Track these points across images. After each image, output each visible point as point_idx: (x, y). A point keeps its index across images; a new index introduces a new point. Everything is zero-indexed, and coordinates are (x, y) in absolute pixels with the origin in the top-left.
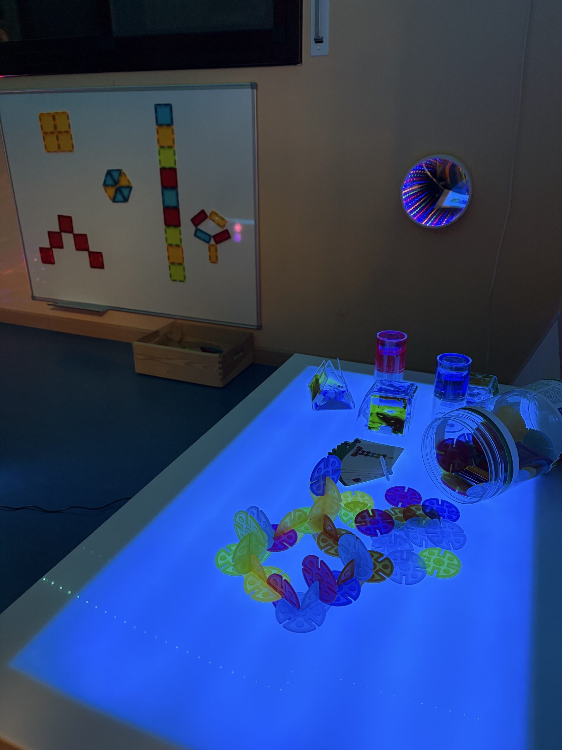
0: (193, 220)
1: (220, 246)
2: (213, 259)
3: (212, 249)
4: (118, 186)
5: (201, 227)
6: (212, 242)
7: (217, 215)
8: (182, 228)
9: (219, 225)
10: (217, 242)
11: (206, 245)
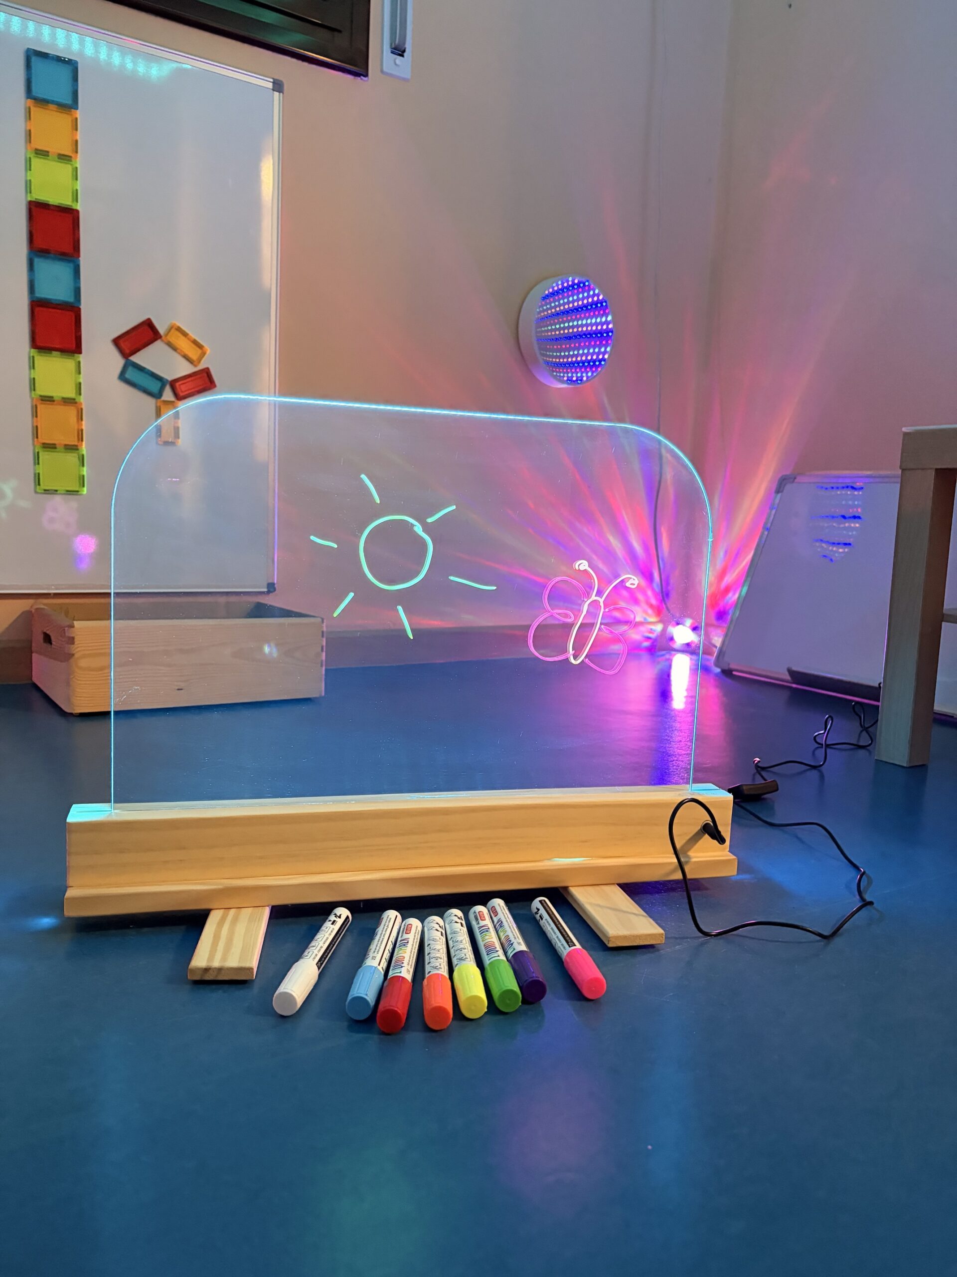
0: (119, 341)
1: (185, 406)
3: (166, 412)
5: (139, 358)
6: (168, 395)
7: (183, 333)
8: (84, 359)
9: (186, 357)
10: (181, 395)
11: (149, 403)
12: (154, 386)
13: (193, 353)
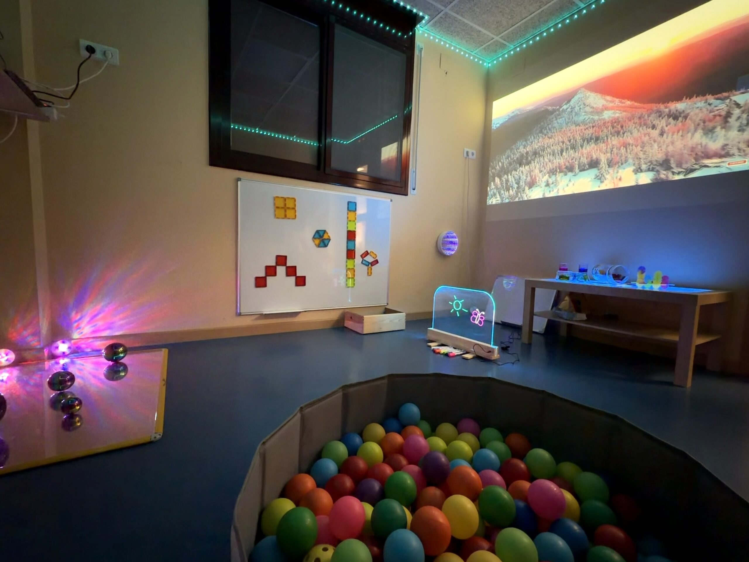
0: (361, 256)
1: (373, 267)
2: (370, 274)
3: (370, 269)
4: (321, 239)
5: (365, 259)
6: (370, 266)
7: (373, 253)
8: (355, 260)
9: (373, 258)
10: (372, 266)
11: (366, 268)
12: (367, 264)
13: (375, 256)
